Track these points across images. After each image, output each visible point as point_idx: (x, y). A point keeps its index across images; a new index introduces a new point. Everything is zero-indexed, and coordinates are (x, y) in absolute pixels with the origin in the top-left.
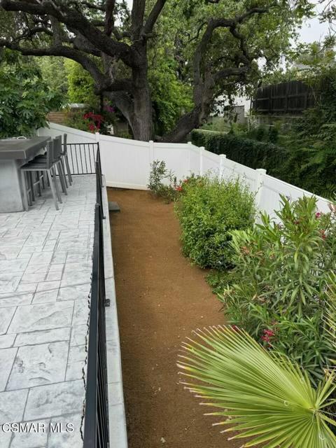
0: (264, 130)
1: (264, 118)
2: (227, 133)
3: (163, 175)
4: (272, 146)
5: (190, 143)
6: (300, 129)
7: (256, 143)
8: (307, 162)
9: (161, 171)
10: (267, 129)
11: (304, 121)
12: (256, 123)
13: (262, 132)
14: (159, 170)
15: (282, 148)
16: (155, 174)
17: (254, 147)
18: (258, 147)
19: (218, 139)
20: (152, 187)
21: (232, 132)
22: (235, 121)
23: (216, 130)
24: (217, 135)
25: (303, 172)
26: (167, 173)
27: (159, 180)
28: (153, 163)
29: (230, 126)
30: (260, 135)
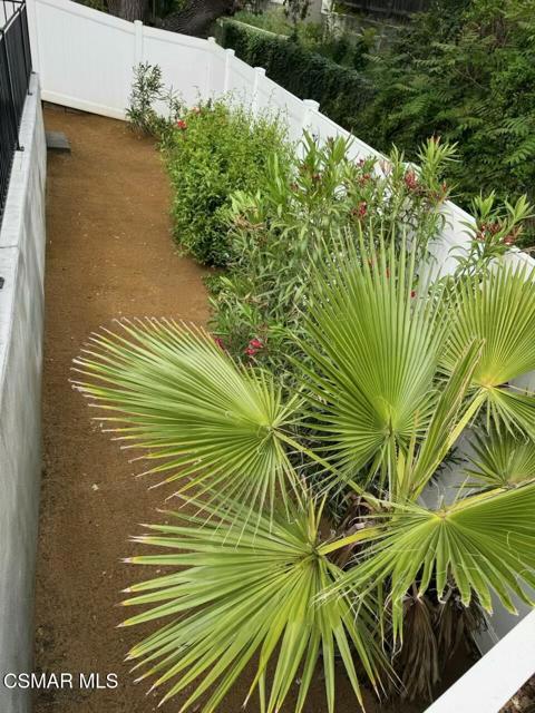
0: (348, 44)
1: (353, 20)
2: (286, 37)
3: (156, 95)
4: (355, 75)
5: (212, 39)
6: (401, 49)
7: (331, 65)
8: (400, 110)
9: (153, 86)
10: (354, 43)
11: (409, 36)
12: (337, 28)
13: (345, 48)
14: (149, 84)
15: (367, 81)
16: (142, 88)
17: (326, 71)
18: (333, 72)
19: (270, 47)
20: (135, 114)
21: (294, 38)
22: (303, 17)
23: (270, 29)
24: (269, 39)
25: (392, 128)
26: (164, 91)
27: (148, 103)
28: (138, 67)
29: (293, 26)
30: (339, 51)
